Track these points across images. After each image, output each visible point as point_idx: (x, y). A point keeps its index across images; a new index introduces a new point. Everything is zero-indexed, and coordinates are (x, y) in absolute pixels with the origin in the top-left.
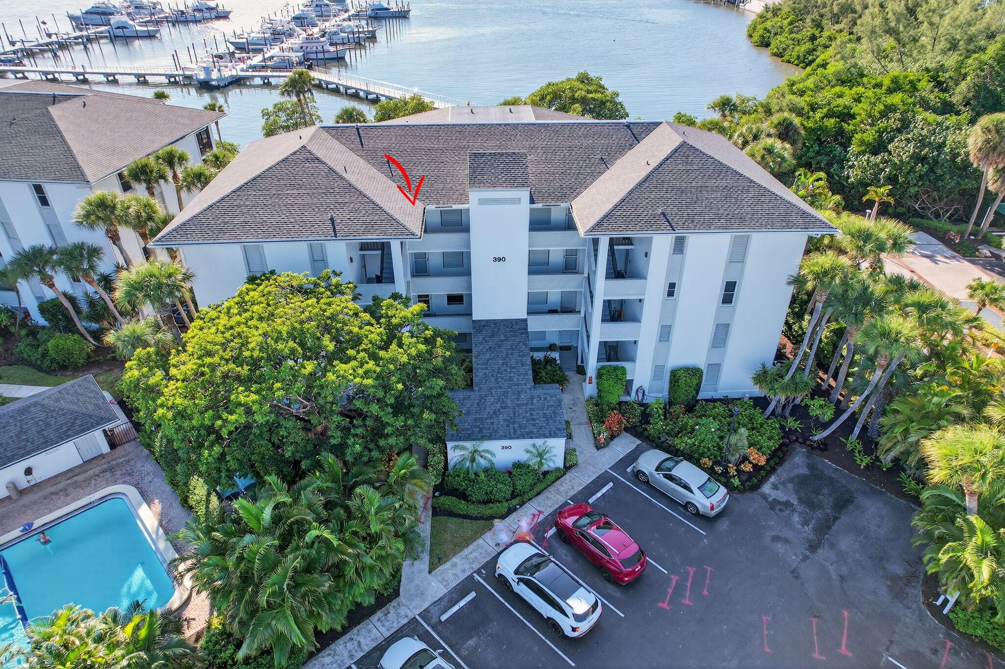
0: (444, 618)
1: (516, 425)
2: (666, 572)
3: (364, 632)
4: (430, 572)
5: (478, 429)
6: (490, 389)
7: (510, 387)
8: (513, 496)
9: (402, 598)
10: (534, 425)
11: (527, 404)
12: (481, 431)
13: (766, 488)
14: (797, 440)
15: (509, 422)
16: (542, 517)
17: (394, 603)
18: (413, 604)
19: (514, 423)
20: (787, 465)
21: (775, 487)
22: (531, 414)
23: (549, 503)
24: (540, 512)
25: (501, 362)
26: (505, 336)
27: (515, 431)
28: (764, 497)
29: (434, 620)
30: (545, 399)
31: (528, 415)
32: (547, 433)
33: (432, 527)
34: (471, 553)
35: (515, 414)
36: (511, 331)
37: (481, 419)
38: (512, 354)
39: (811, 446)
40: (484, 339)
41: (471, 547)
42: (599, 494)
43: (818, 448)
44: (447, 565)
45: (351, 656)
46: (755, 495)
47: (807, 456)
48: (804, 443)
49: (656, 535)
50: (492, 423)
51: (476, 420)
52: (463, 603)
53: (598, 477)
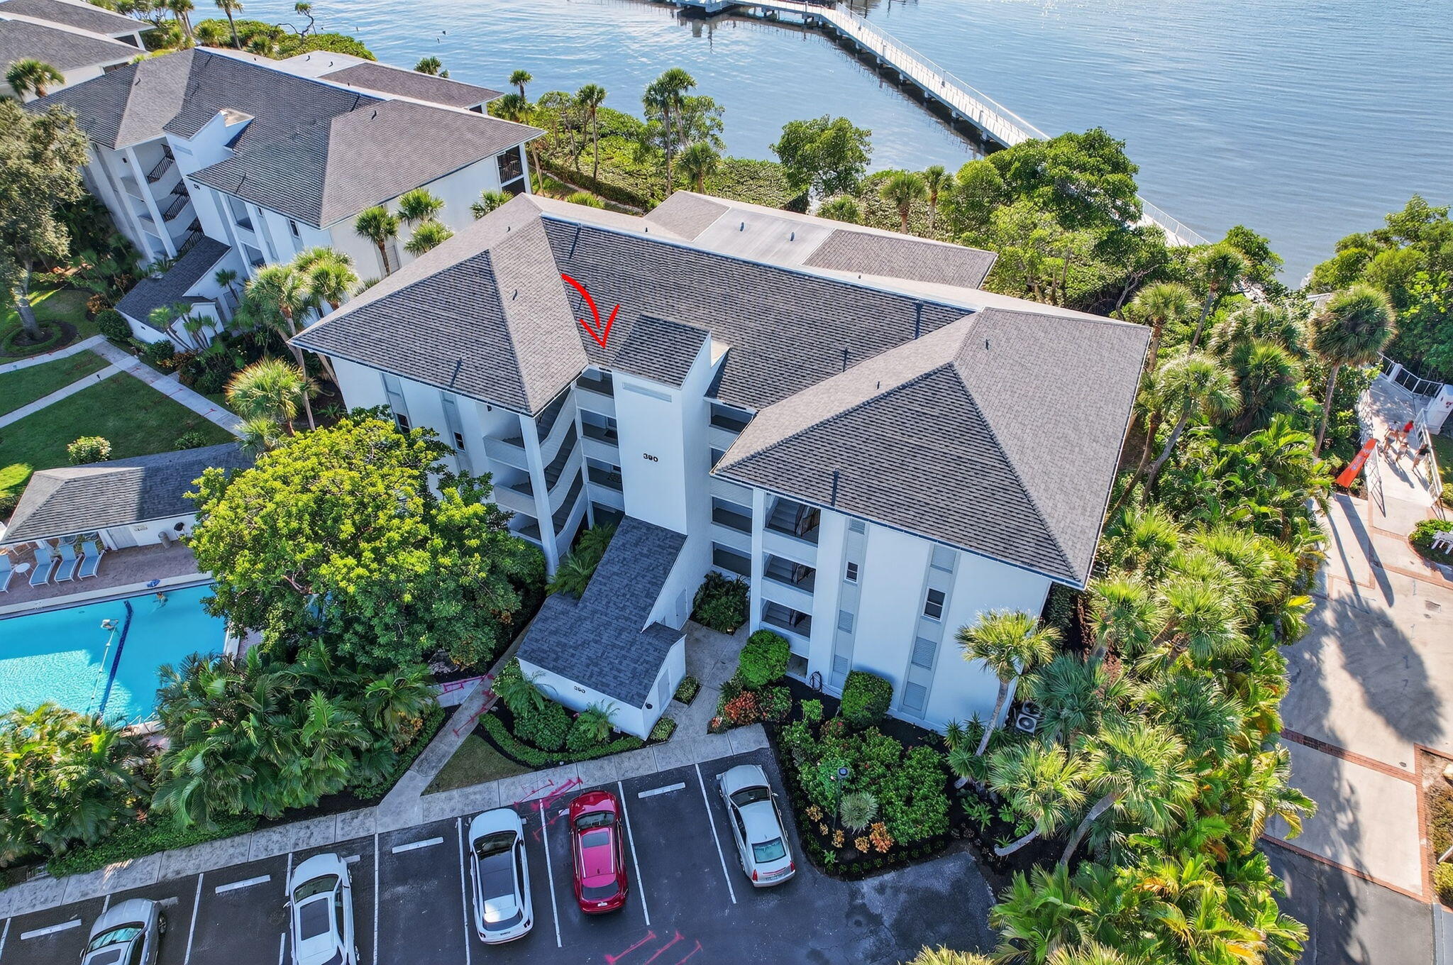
0: (395, 850)
1: (596, 669)
2: (648, 923)
3: (323, 826)
4: (422, 794)
5: (554, 656)
6: (594, 612)
7: (617, 619)
8: (563, 749)
9: (377, 810)
10: (615, 677)
11: (622, 648)
12: (556, 660)
13: (867, 886)
14: (972, 840)
15: (592, 662)
16: (577, 788)
17: (367, 810)
18: (385, 819)
19: (596, 665)
20: (927, 868)
21: (881, 890)
22: (620, 663)
23: (598, 774)
24: (579, 781)
25: (626, 582)
26: (649, 550)
27: (591, 676)
28: (854, 894)
29: (387, 848)
30: (647, 650)
31: (617, 662)
32: (624, 693)
33: (463, 746)
34: (475, 793)
35: (603, 654)
36: (659, 546)
37: (565, 645)
38: (644, 577)
39: (985, 857)
40: (624, 545)
41: (479, 787)
42: (658, 792)
43: (992, 865)
44: (443, 795)
45: (296, 844)
46: (843, 887)
47: (968, 868)
48: (980, 849)
49: (679, 874)
50: (573, 656)
51: (559, 644)
52: (423, 844)
53: (676, 769)
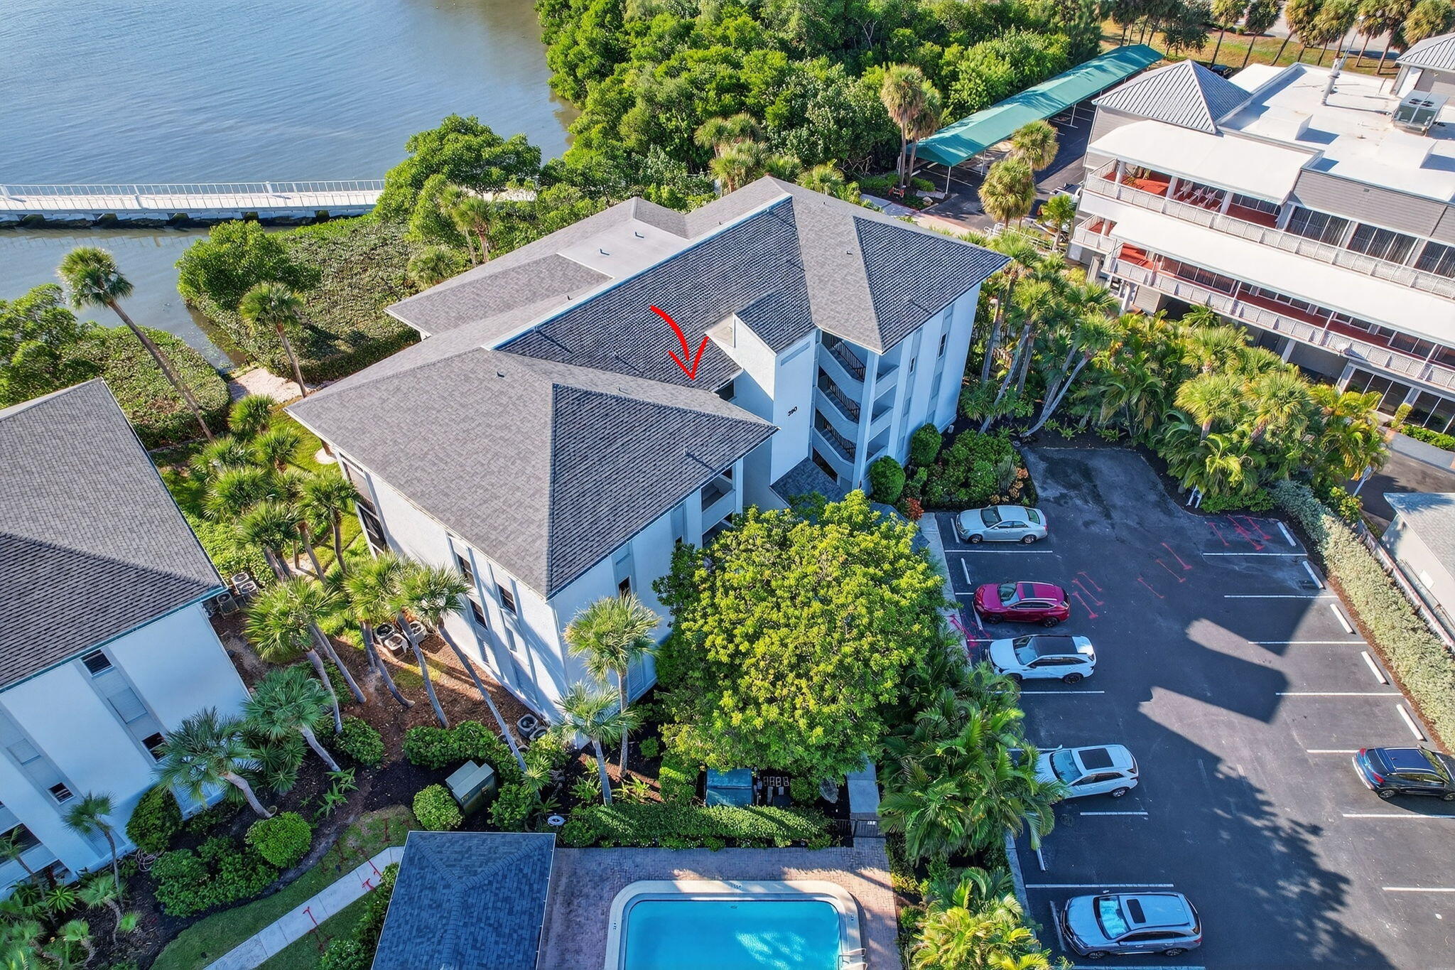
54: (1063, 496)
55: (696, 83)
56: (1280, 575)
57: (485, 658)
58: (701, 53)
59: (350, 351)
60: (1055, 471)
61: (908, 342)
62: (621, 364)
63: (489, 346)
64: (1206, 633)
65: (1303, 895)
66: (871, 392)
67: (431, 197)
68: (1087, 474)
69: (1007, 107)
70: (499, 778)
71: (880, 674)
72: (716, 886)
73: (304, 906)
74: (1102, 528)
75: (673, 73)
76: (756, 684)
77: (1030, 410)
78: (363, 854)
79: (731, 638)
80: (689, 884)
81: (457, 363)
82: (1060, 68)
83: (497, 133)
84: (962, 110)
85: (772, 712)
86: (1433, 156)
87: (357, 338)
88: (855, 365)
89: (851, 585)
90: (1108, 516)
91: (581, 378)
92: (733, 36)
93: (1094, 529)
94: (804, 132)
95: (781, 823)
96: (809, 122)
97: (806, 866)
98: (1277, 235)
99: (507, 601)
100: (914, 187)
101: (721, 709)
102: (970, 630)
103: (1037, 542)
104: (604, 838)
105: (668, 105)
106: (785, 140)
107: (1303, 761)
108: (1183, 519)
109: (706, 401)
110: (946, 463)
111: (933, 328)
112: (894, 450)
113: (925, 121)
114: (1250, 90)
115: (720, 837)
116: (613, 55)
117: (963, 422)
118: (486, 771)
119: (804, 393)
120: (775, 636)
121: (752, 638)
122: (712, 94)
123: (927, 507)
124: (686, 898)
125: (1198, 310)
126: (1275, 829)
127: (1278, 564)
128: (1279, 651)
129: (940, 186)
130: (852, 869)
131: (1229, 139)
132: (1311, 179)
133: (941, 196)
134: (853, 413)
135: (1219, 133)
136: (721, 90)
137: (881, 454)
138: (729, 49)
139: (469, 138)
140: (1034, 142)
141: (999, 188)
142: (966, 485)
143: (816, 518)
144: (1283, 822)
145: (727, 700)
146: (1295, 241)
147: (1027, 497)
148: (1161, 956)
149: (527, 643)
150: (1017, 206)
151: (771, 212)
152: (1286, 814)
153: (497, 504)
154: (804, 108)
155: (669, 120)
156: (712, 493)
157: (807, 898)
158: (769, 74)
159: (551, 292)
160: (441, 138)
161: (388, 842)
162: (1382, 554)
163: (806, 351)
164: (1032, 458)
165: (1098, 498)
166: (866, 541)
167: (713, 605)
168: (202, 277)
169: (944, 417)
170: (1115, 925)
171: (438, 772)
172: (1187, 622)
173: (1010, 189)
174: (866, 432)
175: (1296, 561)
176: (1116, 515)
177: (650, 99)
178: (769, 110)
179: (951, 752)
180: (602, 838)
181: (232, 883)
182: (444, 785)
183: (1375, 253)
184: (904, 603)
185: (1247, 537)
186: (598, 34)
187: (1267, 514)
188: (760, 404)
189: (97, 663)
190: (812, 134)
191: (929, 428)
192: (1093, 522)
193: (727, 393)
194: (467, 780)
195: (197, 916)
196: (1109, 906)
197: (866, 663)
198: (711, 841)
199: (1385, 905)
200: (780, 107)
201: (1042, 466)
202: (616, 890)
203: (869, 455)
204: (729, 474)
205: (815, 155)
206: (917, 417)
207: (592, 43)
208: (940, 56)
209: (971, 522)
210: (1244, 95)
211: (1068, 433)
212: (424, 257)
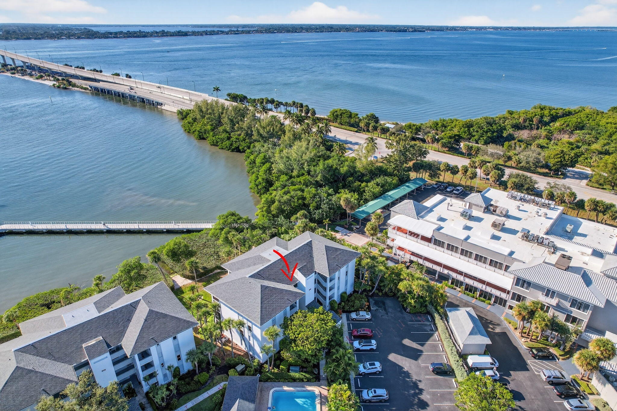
21: (373, 307)
54: (377, 309)
55: (291, 197)
56: (425, 328)
57: (242, 344)
58: (294, 187)
59: (203, 271)
60: (376, 303)
61: (337, 273)
62: (274, 280)
63: (248, 276)
64: (407, 342)
65: (414, 393)
66: (329, 285)
67: (226, 234)
68: (384, 304)
69: (379, 200)
70: (246, 367)
71: (322, 341)
72: (291, 389)
73: (207, 392)
74: (385, 317)
75: (286, 193)
76: (299, 342)
77: (371, 288)
78: (218, 383)
79: (294, 334)
80: (286, 388)
81: (241, 281)
82: (396, 187)
83: (242, 216)
84: (366, 201)
85: (302, 348)
86: (467, 226)
87: (204, 268)
88: (325, 279)
89: (317, 324)
90: (387, 314)
91: (267, 283)
92: (302, 182)
93: (383, 317)
94: (320, 211)
95: (305, 376)
96: (322, 208)
97: (310, 386)
98: (431, 245)
99: (250, 329)
100: (351, 224)
101: (292, 347)
102: (350, 339)
103: (369, 320)
104: (269, 379)
105: (285, 203)
106: (315, 213)
107: (420, 367)
108: (406, 315)
109: (291, 288)
110: (349, 301)
111: (343, 270)
112: (336, 298)
113: (352, 208)
114: (429, 206)
115: (292, 379)
116: (269, 184)
117: (355, 291)
118: (244, 366)
119: (312, 286)
120: (302, 333)
121: (298, 334)
122: (296, 200)
123: (344, 312)
124: (285, 391)
125: (415, 262)
126: (412, 381)
127: (426, 325)
128: (422, 345)
129: (358, 224)
130: (319, 386)
131: (421, 220)
132: (437, 232)
133: (358, 227)
134: (325, 289)
135: (419, 219)
136: (298, 199)
137: (333, 299)
138: (301, 186)
139: (234, 217)
140: (377, 218)
141: (369, 229)
142: (353, 306)
143: (313, 312)
144: (414, 380)
145: (293, 345)
146: (435, 246)
147: (369, 309)
148: (381, 401)
149: (253, 338)
150: (374, 233)
151: (307, 244)
152: (415, 378)
153: (250, 308)
154: (321, 205)
155: (285, 207)
156: (292, 307)
157: (309, 391)
158: (311, 195)
159: (259, 263)
160: (227, 217)
161: (223, 381)
162: (446, 322)
163: (313, 276)
164: (371, 300)
165: (385, 310)
166: (322, 316)
167: (291, 328)
168: (170, 254)
169: (349, 290)
170: (371, 395)
171: (234, 366)
172: (403, 339)
173: (372, 229)
174: (328, 294)
175: (430, 325)
176: (389, 314)
177: (279, 201)
178: (311, 205)
179: (337, 357)
180: (268, 379)
181: (193, 386)
182: (235, 369)
183: (452, 250)
184: (328, 328)
185: (420, 319)
186: (265, 177)
187: (426, 313)
188: (302, 288)
189: (175, 338)
190: (322, 212)
191: (345, 293)
192: (383, 315)
193: (296, 286)
194: (240, 368)
195: (186, 393)
196: (370, 392)
197: (320, 339)
198: (290, 380)
199: (429, 393)
200: (314, 204)
201: (373, 302)
202: (270, 389)
203: (330, 299)
204: (296, 303)
205: (324, 217)
206: (342, 290)
207: (263, 179)
208: (360, 185)
209: (353, 315)
210: (427, 208)
211: (380, 294)
212: (226, 251)
